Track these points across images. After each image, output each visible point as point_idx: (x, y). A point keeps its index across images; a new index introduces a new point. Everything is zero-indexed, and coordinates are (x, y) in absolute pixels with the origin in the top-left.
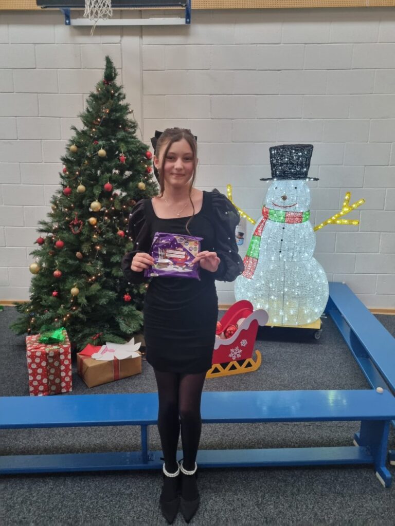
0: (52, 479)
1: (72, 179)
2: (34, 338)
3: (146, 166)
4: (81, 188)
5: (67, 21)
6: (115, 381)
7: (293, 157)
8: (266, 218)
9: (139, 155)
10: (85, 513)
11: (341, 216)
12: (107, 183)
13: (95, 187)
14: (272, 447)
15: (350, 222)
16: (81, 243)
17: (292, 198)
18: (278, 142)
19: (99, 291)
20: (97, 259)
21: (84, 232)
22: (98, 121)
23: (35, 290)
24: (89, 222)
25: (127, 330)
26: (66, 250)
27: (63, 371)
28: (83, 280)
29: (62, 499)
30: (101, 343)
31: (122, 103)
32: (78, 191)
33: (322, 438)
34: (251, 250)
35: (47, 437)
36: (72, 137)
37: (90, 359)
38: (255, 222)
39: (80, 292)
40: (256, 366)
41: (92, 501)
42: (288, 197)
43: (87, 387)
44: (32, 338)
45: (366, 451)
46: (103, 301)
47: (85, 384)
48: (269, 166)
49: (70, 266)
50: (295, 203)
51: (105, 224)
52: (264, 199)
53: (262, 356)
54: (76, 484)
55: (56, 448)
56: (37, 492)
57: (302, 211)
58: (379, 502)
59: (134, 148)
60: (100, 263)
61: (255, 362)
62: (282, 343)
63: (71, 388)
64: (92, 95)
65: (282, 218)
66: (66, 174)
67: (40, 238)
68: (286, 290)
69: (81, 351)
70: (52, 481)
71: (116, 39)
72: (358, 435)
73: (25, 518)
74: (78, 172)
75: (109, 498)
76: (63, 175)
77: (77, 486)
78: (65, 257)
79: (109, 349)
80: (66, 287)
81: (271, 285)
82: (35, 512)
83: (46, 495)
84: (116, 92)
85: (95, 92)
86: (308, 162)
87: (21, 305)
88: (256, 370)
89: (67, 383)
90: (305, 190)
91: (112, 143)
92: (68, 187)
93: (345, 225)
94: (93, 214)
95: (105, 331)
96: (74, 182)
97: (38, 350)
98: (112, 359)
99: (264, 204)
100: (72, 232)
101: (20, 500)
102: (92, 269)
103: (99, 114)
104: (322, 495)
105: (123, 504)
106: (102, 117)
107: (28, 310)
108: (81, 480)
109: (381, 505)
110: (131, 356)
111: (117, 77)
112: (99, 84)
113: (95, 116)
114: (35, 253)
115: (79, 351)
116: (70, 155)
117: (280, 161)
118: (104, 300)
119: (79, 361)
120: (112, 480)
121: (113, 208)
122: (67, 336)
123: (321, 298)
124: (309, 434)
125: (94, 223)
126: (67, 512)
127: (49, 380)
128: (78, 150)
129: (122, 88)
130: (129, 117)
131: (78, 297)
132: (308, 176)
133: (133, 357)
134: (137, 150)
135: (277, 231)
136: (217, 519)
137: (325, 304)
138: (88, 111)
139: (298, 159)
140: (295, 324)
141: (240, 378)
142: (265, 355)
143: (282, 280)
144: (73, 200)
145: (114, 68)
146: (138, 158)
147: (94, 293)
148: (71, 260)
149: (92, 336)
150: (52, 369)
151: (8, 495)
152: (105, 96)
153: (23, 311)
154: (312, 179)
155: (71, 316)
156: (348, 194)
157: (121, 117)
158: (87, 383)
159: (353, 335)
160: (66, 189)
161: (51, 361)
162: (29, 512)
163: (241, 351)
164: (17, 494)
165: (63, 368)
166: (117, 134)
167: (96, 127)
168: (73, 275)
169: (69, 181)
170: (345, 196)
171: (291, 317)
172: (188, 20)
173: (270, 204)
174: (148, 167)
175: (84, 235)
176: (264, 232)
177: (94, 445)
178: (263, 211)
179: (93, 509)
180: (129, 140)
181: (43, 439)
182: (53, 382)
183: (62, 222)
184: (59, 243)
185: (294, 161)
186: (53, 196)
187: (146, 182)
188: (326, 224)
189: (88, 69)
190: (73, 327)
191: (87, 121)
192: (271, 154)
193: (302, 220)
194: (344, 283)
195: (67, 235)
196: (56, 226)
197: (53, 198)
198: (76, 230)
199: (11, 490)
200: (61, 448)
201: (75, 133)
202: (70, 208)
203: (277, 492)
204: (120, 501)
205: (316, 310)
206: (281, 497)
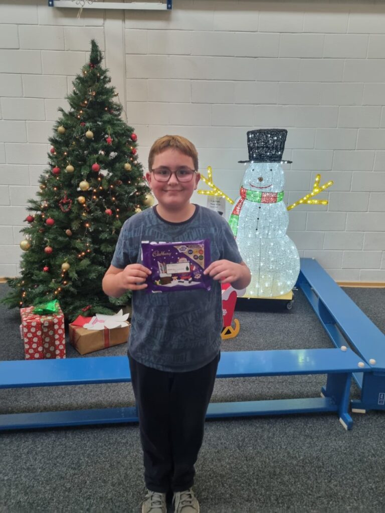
1: (60, 159)
2: (28, 310)
3: (132, 148)
4: (70, 168)
5: (51, 3)
6: (105, 348)
7: (268, 141)
8: (244, 198)
9: (125, 137)
10: (87, 459)
11: (312, 196)
12: (95, 163)
13: (83, 167)
14: (250, 400)
15: (319, 202)
16: (71, 220)
17: (267, 179)
18: (255, 126)
19: (88, 266)
20: (86, 236)
21: (74, 211)
22: (85, 104)
23: (26, 266)
24: (78, 201)
25: (115, 302)
26: (56, 228)
27: (57, 339)
28: (73, 256)
29: (64, 449)
30: (91, 315)
31: (108, 86)
32: (66, 171)
33: (294, 392)
35: (46, 398)
36: (60, 119)
37: (82, 329)
38: (233, 202)
39: (70, 267)
40: (234, 333)
41: (92, 449)
42: (264, 179)
43: (79, 354)
44: (26, 310)
45: (332, 400)
46: (93, 276)
47: (78, 351)
48: (247, 149)
49: (61, 242)
50: (270, 184)
51: (93, 202)
52: (242, 180)
53: (240, 325)
54: (77, 436)
55: (55, 406)
56: (41, 444)
57: (276, 192)
58: (342, 441)
59: (119, 129)
60: (89, 240)
61: (234, 329)
63: (65, 355)
64: (79, 78)
65: (258, 198)
66: (53, 155)
67: (30, 216)
68: (262, 264)
69: (73, 322)
70: (53, 434)
71: (99, 22)
72: (325, 388)
73: (32, 465)
74: (67, 152)
75: (107, 446)
76: (51, 155)
77: (78, 438)
78: (55, 234)
79: (99, 320)
80: (57, 263)
81: (248, 260)
82: (40, 460)
83: (50, 446)
84: (101, 75)
85: (82, 75)
86: (282, 146)
87: (12, 280)
88: (235, 337)
89: (61, 350)
90: (280, 172)
91: (98, 124)
92: (57, 167)
93: (315, 205)
94: (81, 193)
95: (95, 304)
96: (63, 162)
97: (33, 321)
98: (103, 328)
99: (241, 185)
100: (61, 210)
101: (26, 451)
102: (81, 245)
103: (86, 96)
104: (294, 437)
105: (120, 450)
106: (89, 99)
107: (19, 285)
108: (81, 433)
109: (344, 444)
110: (121, 326)
111: (103, 60)
112: (84, 67)
113: (82, 98)
114: (25, 231)
115: (70, 321)
116: (58, 136)
117: (256, 145)
118: (94, 274)
119: (71, 331)
120: (109, 432)
121: (101, 188)
122: (60, 308)
123: (293, 272)
124: (283, 389)
125: (82, 202)
126: (70, 460)
127: (44, 348)
128: (65, 132)
129: (108, 71)
130: (114, 100)
131: (69, 271)
132: (283, 159)
133: (122, 326)
134: (123, 132)
135: (254, 210)
136: (204, 460)
137: (297, 277)
138: (75, 93)
139: (273, 143)
140: (270, 295)
142: (243, 324)
143: (259, 255)
144: (62, 179)
145: (100, 52)
146: (124, 140)
147: (84, 268)
148: (62, 237)
149: (82, 308)
150: (47, 338)
151: (14, 447)
152: (91, 79)
153: (15, 286)
154: (286, 162)
155: (63, 290)
156: (318, 176)
157: (107, 99)
158: (79, 351)
159: (322, 306)
160: (54, 169)
161: (46, 330)
162: (35, 460)
164: (22, 445)
165: (57, 337)
166: (104, 116)
167: (83, 109)
168: (63, 251)
169: (58, 162)
170: (316, 178)
171: (265, 289)
172: (170, 6)
173: (248, 185)
174: (133, 149)
175: (74, 213)
176: (241, 211)
177: (90, 403)
178: (241, 191)
179: (93, 455)
180: (115, 122)
181: (41, 399)
182: (48, 350)
183: (51, 201)
184: (49, 220)
185: (270, 144)
186: (41, 175)
187: (131, 163)
188: (298, 204)
189: (71, 51)
190: (65, 299)
191: (74, 103)
192: (248, 138)
193: (276, 200)
194: (313, 258)
195: (57, 213)
196: (44, 204)
197: (41, 178)
198: (66, 209)
199: (17, 443)
200: (59, 407)
201: (62, 114)
202: (59, 188)
203: (255, 437)
204: (117, 449)
205: (289, 283)
206: (258, 441)
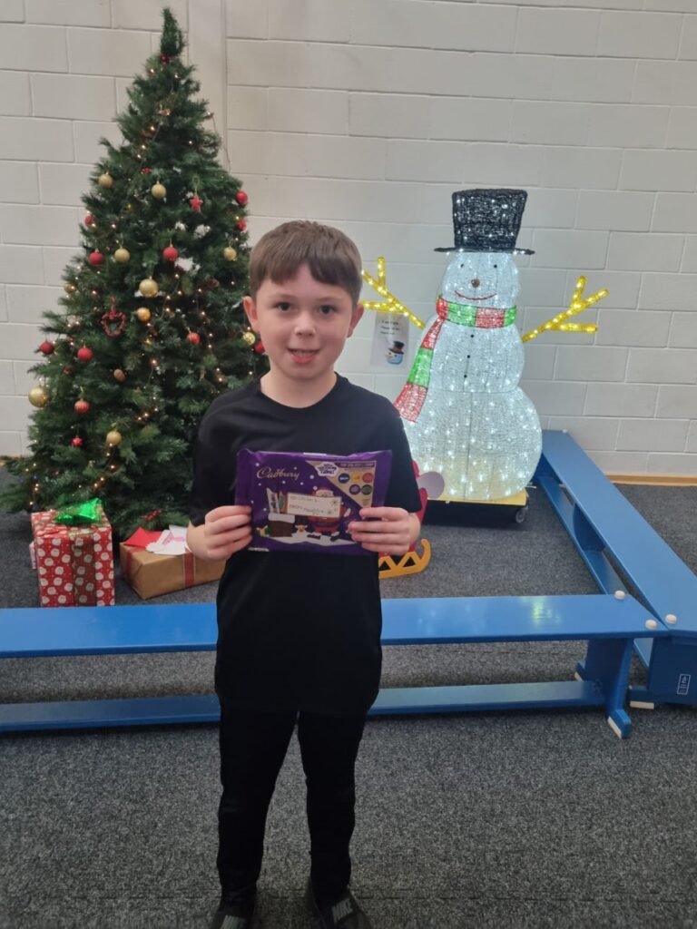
0: (96, 738)
1: (103, 236)
2: (46, 516)
3: (237, 218)
4: (122, 253)
6: (186, 588)
7: (492, 212)
8: (443, 318)
9: (225, 198)
10: (157, 785)
11: (568, 317)
12: (168, 246)
13: (146, 253)
15: (582, 327)
16: (123, 353)
17: (488, 283)
18: (466, 183)
19: (156, 437)
20: (152, 382)
21: (128, 334)
22: (150, 131)
23: (39, 435)
24: (136, 316)
26: (96, 366)
27: (99, 571)
28: (128, 419)
29: (116, 766)
30: (161, 527)
31: (193, 98)
32: (115, 260)
33: (527, 670)
34: (415, 373)
35: (80, 676)
36: (102, 159)
37: (144, 552)
38: (424, 325)
39: (122, 439)
40: (421, 564)
41: (166, 768)
42: (481, 282)
43: (140, 598)
44: (41, 516)
45: (595, 686)
46: (164, 456)
47: (136, 593)
48: (452, 226)
49: (105, 393)
50: (493, 292)
51: (165, 319)
52: (440, 285)
53: (432, 549)
54: (138, 744)
55: (98, 691)
56: (73, 757)
57: (503, 307)
58: (612, 758)
59: (215, 183)
60: (157, 389)
61: (420, 558)
63: (113, 600)
64: (139, 82)
65: (470, 318)
66: (91, 228)
67: (47, 342)
68: (473, 441)
69: (127, 539)
72: (583, 664)
74: (116, 224)
75: (192, 762)
76: (86, 228)
77: (139, 747)
78: (93, 377)
79: (175, 536)
80: (98, 431)
81: (448, 432)
82: (73, 786)
83: (89, 761)
84: (182, 77)
85: (145, 77)
86: (517, 220)
87: (14, 461)
88: (422, 572)
89: (105, 590)
90: (511, 270)
91: (176, 172)
92: (97, 251)
93: (573, 333)
94: (143, 302)
95: (167, 507)
96: (107, 242)
97: (56, 536)
98: (183, 552)
99: (439, 293)
100: (106, 334)
101: (46, 769)
102: (143, 399)
103: (153, 117)
104: (526, 751)
106: (158, 123)
107: (27, 470)
109: (615, 762)
111: (185, 49)
112: (150, 61)
113: (145, 120)
114: (38, 370)
115: (123, 539)
116: (99, 192)
117: (469, 218)
118: (167, 453)
119: (124, 556)
121: (180, 293)
122: (103, 514)
123: (529, 455)
124: (507, 665)
125: (145, 318)
126: (126, 785)
127: (74, 585)
128: (113, 184)
129: (194, 70)
130: (206, 126)
131: (119, 447)
132: (517, 246)
134: (222, 187)
135: (462, 341)
136: (367, 788)
137: (535, 465)
138: (131, 111)
139: (501, 215)
140: (486, 497)
141: (395, 584)
142: (436, 548)
143: (468, 424)
144: (106, 275)
145: (180, 32)
146: (223, 202)
147: (147, 441)
148: (106, 383)
149: (144, 514)
150: (80, 568)
151: (24, 763)
152: (162, 84)
153: (19, 472)
154: (523, 252)
155: (108, 480)
156: (581, 280)
157: (191, 125)
158: (139, 593)
159: (580, 516)
160: (93, 255)
161: (78, 554)
162: (64, 786)
164: (40, 760)
165: (99, 566)
166: (186, 156)
167: (147, 141)
168: (109, 409)
169: (99, 241)
170: (577, 282)
171: (478, 485)
173: (451, 293)
174: (240, 220)
175: (129, 338)
176: (438, 342)
177: (162, 686)
178: (438, 304)
179: (168, 779)
180: (207, 168)
181: (72, 677)
182: (82, 590)
183: (87, 316)
184: (84, 351)
185: (495, 218)
186: (68, 267)
187: (236, 246)
188: (543, 331)
189: (124, 29)
190: (113, 497)
191: (131, 130)
192: (455, 205)
193: (503, 322)
194: (565, 431)
195: (97, 338)
196: (73, 321)
197: (67, 271)
198: (114, 331)
199: (30, 756)
200: (105, 692)
201: (107, 151)
202: (100, 290)
203: (459, 749)
204: (211, 767)
205: (521, 475)
206: (464, 755)
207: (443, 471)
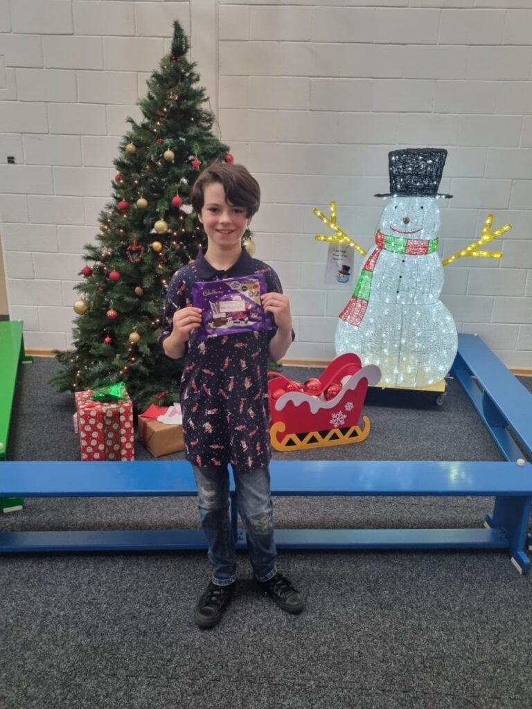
0: (121, 559)
1: (128, 190)
2: (86, 394)
4: (142, 201)
7: (419, 166)
8: (381, 247)
10: (166, 595)
11: (479, 246)
12: (175, 196)
13: (159, 201)
15: (490, 254)
16: (142, 275)
17: (416, 220)
20: (162, 297)
21: (146, 261)
22: (163, 112)
23: (81, 336)
24: (152, 248)
26: (122, 284)
27: (123, 435)
28: (144, 323)
29: (136, 580)
30: (168, 404)
31: (195, 86)
32: (136, 207)
33: (446, 519)
34: (359, 289)
35: (110, 513)
36: (128, 133)
37: (155, 422)
38: (365, 253)
39: (141, 338)
40: (362, 435)
41: (172, 582)
42: (411, 220)
43: (152, 456)
44: (83, 394)
45: (501, 533)
47: (150, 453)
48: (388, 177)
49: (128, 304)
50: (420, 227)
51: (173, 250)
52: (379, 223)
53: (371, 424)
54: (152, 564)
55: (122, 524)
56: (105, 572)
57: (428, 239)
58: (514, 589)
59: (210, 148)
61: (362, 431)
62: (394, 409)
63: (133, 457)
64: (156, 76)
65: (402, 248)
66: (119, 183)
67: (87, 267)
68: (403, 341)
69: (143, 412)
70: (122, 561)
72: (491, 516)
73: (94, 599)
74: (138, 180)
75: (191, 579)
76: (116, 183)
77: (153, 566)
78: (121, 293)
79: (177, 411)
80: (123, 332)
81: (384, 335)
82: (106, 593)
83: (117, 575)
84: (187, 70)
85: (160, 72)
86: (439, 172)
87: (63, 354)
88: (363, 441)
89: (128, 450)
90: (434, 210)
91: (181, 141)
92: (124, 200)
93: (483, 258)
94: (156, 237)
95: (172, 389)
96: (132, 193)
97: (93, 409)
99: (378, 228)
100: (130, 261)
101: (86, 580)
102: (156, 309)
103: (166, 101)
104: (446, 581)
106: (169, 105)
107: (72, 361)
109: (517, 593)
111: (189, 50)
112: (163, 60)
113: (160, 104)
114: (80, 287)
115: (141, 412)
116: (126, 157)
117: (402, 171)
119: (141, 425)
121: (183, 230)
122: (127, 393)
123: (447, 353)
124: (430, 515)
125: (158, 249)
126: (144, 594)
127: (106, 446)
128: (136, 151)
129: (196, 65)
130: (204, 106)
131: (138, 344)
132: (439, 192)
134: (215, 151)
135: (395, 265)
136: (323, 604)
137: (453, 360)
138: (150, 97)
139: (426, 169)
140: (413, 385)
141: (343, 450)
142: (374, 424)
143: (399, 329)
144: (130, 218)
145: (186, 38)
148: (129, 297)
149: (156, 394)
150: (110, 433)
151: (71, 575)
152: (173, 76)
153: (67, 362)
154: (444, 197)
155: (130, 369)
156: (490, 218)
157: (193, 106)
158: (152, 453)
159: (488, 402)
160: (121, 203)
161: (108, 422)
162: (99, 592)
163: (345, 416)
164: (82, 573)
165: (123, 431)
166: (189, 129)
167: (161, 119)
168: (131, 317)
169: (125, 193)
170: (487, 219)
171: (407, 375)
173: (387, 229)
175: (146, 264)
176: (377, 266)
177: (168, 522)
178: (377, 237)
179: (174, 591)
180: (204, 138)
181: (104, 513)
182: (111, 449)
183: (116, 248)
184: (114, 274)
185: (421, 171)
186: (102, 212)
188: (459, 257)
189: (144, 36)
190: (134, 381)
191: (149, 111)
192: (390, 161)
193: (427, 250)
194: (476, 335)
195: (124, 264)
196: (106, 251)
197: (102, 215)
198: (135, 259)
199: (75, 570)
200: (128, 525)
201: (131, 127)
202: (126, 229)
203: (393, 577)
205: (441, 368)
206: (397, 583)
207: (380, 365)
